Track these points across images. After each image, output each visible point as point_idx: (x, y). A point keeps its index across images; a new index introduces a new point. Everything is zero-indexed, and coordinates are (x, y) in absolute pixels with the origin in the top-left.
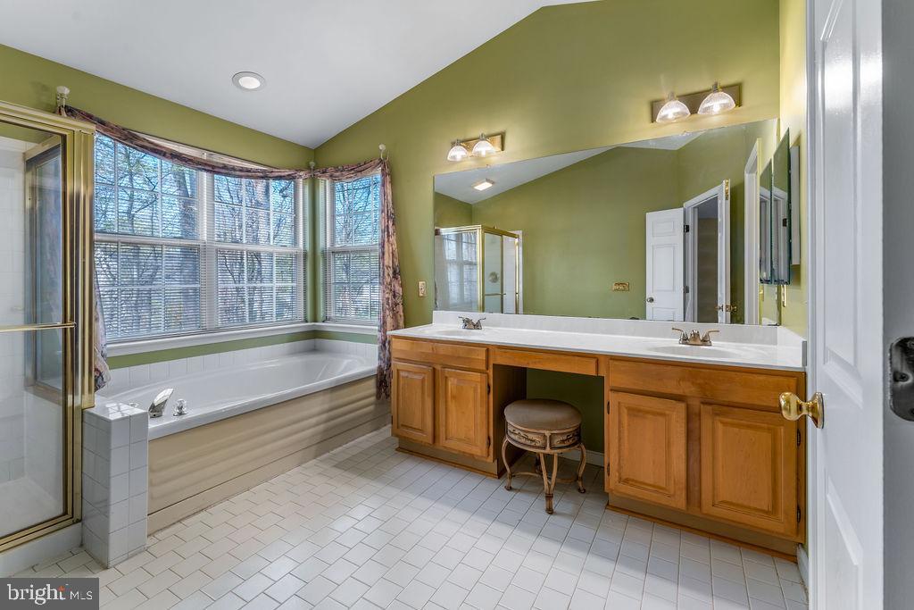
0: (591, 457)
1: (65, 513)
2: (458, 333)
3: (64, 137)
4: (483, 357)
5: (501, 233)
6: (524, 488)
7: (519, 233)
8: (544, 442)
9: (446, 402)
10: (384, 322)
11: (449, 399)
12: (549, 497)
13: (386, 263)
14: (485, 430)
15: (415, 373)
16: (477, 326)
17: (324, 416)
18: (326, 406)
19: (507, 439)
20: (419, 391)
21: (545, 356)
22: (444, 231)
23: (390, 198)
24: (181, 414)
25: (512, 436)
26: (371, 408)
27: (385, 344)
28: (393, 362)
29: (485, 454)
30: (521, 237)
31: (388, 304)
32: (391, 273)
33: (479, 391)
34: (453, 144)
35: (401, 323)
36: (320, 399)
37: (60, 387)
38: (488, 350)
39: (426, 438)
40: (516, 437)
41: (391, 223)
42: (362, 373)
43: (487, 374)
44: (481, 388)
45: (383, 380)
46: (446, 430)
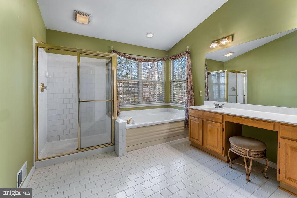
0: (270, 164)
1: (112, 142)
2: (213, 109)
3: (112, 58)
4: (221, 118)
5: (236, 72)
6: (238, 169)
7: (246, 71)
8: (246, 153)
9: (207, 132)
10: (187, 104)
11: (208, 131)
12: (248, 175)
13: (188, 85)
14: (221, 144)
15: (196, 121)
16: (221, 107)
17: (168, 131)
18: (169, 128)
19: (230, 149)
20: (198, 127)
21: (247, 120)
22: (212, 73)
23: (190, 63)
24: (133, 124)
25: (232, 148)
26: (183, 130)
27: (187, 111)
28: (189, 117)
29: (221, 153)
30: (246, 73)
31: (189, 98)
32: (190, 88)
33: (219, 130)
34: (212, 42)
35: (193, 104)
36: (167, 125)
37: (111, 114)
38: (223, 116)
39: (200, 143)
40: (234, 149)
41: (190, 72)
42: (180, 119)
43: (223, 124)
44: (220, 129)
45: (186, 122)
46: (207, 142)
